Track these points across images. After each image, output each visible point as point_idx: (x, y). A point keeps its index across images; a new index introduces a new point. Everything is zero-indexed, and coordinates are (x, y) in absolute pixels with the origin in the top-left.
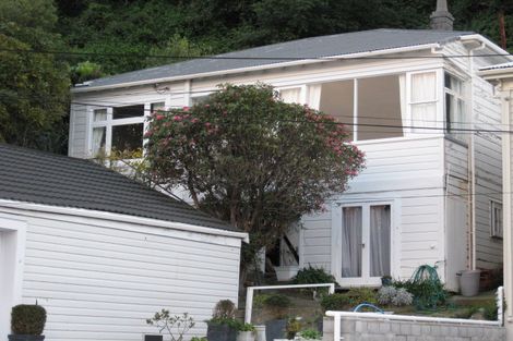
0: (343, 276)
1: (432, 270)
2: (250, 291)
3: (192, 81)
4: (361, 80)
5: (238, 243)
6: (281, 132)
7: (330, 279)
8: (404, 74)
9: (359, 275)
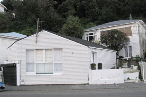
0: (125, 57)
1: (138, 55)
2: (118, 60)
3: (100, 29)
4: (126, 28)
5: (116, 53)
6: (118, 36)
7: (123, 58)
8: (132, 26)
9: (128, 56)
